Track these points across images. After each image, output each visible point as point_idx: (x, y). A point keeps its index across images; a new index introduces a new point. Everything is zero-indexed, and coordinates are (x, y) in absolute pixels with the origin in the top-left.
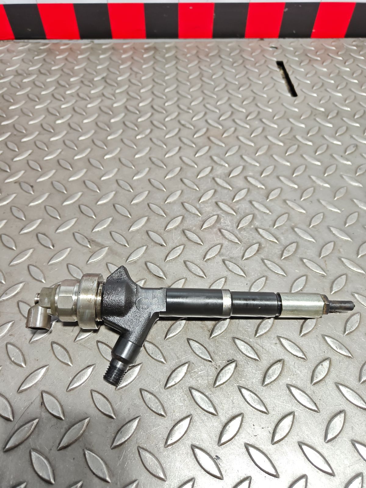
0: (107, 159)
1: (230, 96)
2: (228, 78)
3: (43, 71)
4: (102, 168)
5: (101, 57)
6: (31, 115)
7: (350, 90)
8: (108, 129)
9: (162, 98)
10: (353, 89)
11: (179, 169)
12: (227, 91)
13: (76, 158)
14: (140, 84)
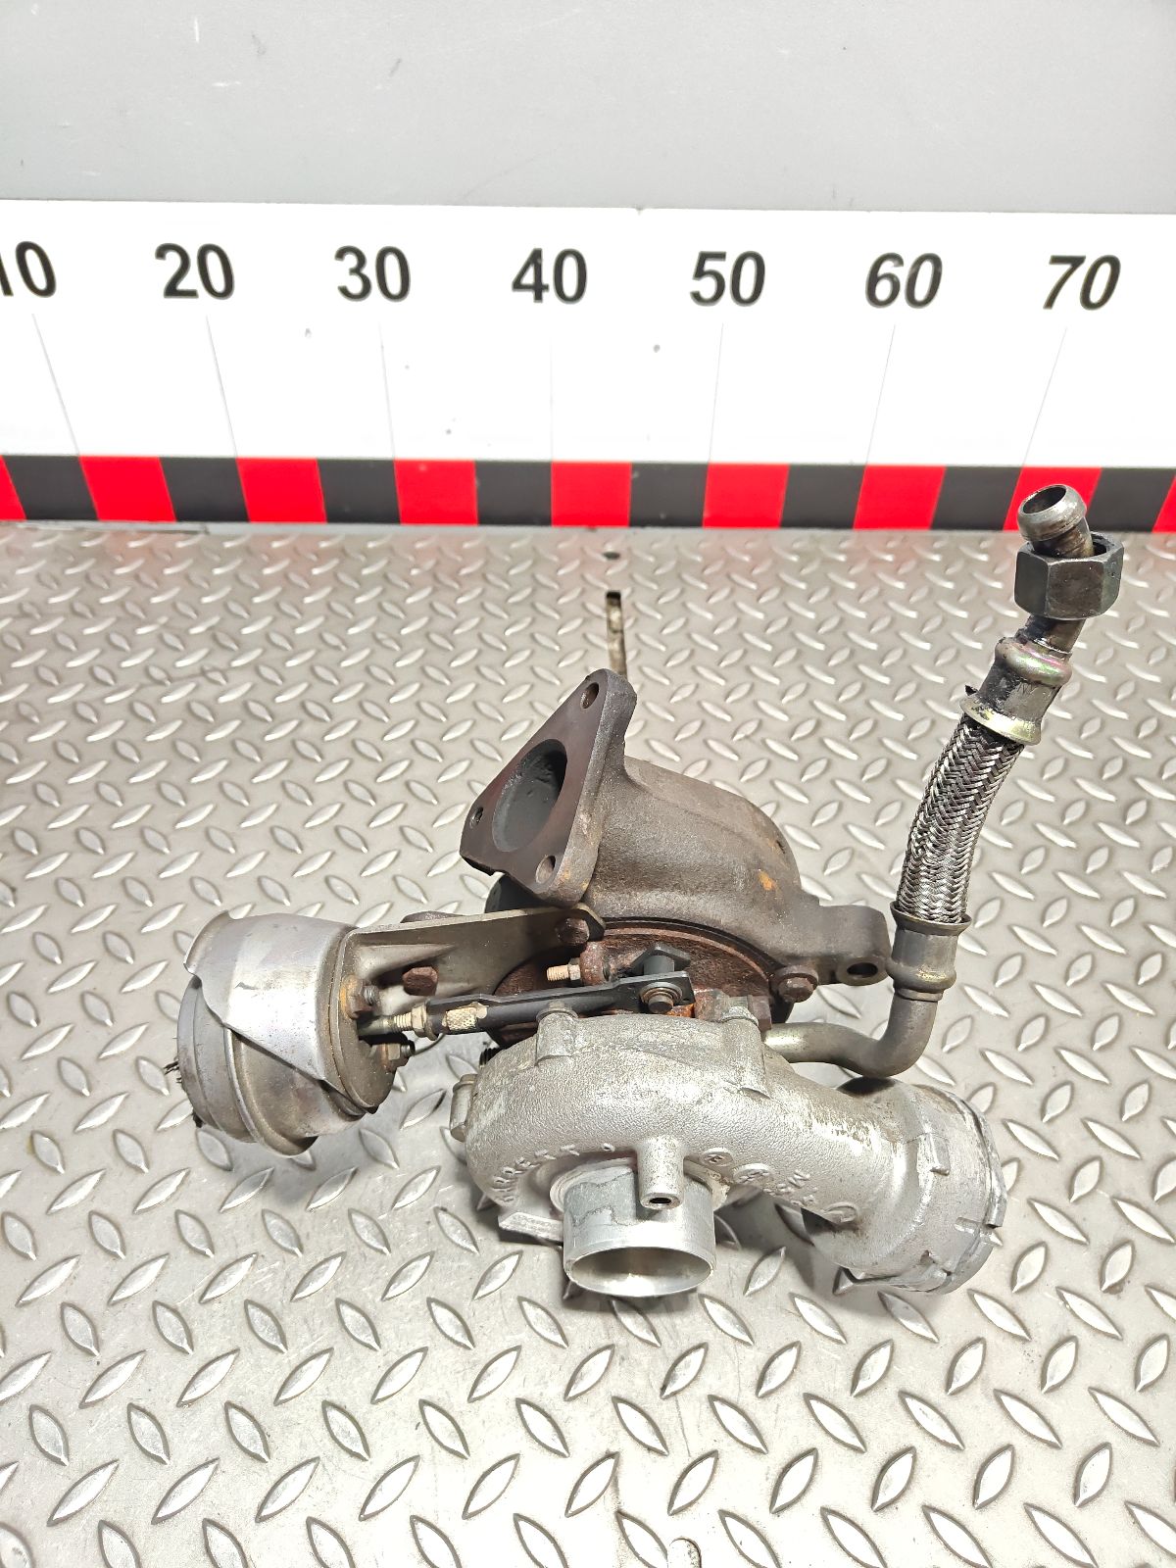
0: (182, 829)
1: (480, 681)
2: (486, 637)
3: (79, 607)
4: (166, 850)
5: (217, 571)
6: (36, 719)
7: (748, 669)
8: (197, 759)
9: (332, 683)
10: (755, 670)
11: (328, 854)
12: (478, 669)
13: (116, 825)
14: (289, 647)
